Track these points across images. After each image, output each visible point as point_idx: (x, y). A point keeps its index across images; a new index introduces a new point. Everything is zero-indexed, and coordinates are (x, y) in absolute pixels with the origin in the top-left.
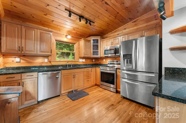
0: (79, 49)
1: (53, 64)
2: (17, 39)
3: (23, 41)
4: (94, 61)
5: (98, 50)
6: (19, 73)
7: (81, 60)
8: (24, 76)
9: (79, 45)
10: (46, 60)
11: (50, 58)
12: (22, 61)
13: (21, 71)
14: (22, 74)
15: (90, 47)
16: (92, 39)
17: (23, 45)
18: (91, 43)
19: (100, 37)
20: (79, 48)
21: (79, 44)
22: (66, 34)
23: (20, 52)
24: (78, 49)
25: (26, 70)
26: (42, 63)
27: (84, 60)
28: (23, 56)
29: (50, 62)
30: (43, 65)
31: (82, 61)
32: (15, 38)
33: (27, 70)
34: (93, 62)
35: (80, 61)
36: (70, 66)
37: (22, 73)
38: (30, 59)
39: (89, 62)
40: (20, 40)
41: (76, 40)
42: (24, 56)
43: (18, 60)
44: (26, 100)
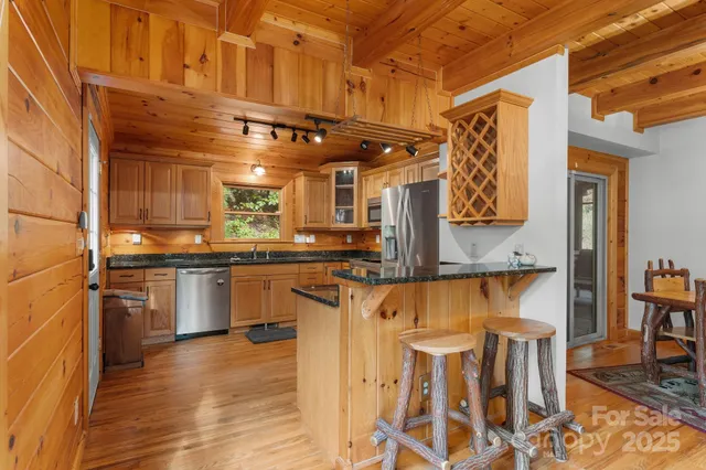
0: (294, 202)
1: (217, 248)
2: (136, 193)
3: (148, 194)
4: (349, 240)
5: (352, 205)
6: (141, 267)
7: (300, 239)
8: (151, 274)
9: (294, 190)
10: (198, 239)
11: (207, 233)
12: (145, 241)
13: (144, 263)
14: (147, 270)
15: (329, 197)
16: (334, 170)
17: (148, 206)
18: (329, 184)
19: (357, 163)
20: (294, 200)
21: (294, 187)
22: (253, 163)
23: (141, 222)
24: (291, 204)
25: (153, 263)
26: (190, 246)
27: (311, 239)
28: (148, 229)
29: (208, 244)
30: (192, 251)
31: (303, 241)
32: (133, 190)
33: (156, 261)
34: (345, 243)
35: (296, 241)
36: (262, 254)
37: (146, 267)
38: (161, 236)
39: (330, 245)
40: (142, 193)
41: (282, 178)
42: (150, 229)
43: (136, 238)
44: (152, 329)
